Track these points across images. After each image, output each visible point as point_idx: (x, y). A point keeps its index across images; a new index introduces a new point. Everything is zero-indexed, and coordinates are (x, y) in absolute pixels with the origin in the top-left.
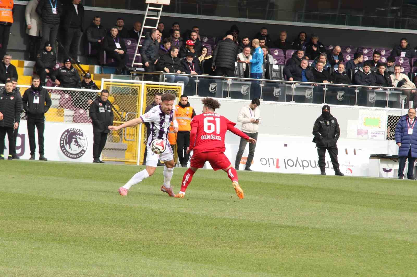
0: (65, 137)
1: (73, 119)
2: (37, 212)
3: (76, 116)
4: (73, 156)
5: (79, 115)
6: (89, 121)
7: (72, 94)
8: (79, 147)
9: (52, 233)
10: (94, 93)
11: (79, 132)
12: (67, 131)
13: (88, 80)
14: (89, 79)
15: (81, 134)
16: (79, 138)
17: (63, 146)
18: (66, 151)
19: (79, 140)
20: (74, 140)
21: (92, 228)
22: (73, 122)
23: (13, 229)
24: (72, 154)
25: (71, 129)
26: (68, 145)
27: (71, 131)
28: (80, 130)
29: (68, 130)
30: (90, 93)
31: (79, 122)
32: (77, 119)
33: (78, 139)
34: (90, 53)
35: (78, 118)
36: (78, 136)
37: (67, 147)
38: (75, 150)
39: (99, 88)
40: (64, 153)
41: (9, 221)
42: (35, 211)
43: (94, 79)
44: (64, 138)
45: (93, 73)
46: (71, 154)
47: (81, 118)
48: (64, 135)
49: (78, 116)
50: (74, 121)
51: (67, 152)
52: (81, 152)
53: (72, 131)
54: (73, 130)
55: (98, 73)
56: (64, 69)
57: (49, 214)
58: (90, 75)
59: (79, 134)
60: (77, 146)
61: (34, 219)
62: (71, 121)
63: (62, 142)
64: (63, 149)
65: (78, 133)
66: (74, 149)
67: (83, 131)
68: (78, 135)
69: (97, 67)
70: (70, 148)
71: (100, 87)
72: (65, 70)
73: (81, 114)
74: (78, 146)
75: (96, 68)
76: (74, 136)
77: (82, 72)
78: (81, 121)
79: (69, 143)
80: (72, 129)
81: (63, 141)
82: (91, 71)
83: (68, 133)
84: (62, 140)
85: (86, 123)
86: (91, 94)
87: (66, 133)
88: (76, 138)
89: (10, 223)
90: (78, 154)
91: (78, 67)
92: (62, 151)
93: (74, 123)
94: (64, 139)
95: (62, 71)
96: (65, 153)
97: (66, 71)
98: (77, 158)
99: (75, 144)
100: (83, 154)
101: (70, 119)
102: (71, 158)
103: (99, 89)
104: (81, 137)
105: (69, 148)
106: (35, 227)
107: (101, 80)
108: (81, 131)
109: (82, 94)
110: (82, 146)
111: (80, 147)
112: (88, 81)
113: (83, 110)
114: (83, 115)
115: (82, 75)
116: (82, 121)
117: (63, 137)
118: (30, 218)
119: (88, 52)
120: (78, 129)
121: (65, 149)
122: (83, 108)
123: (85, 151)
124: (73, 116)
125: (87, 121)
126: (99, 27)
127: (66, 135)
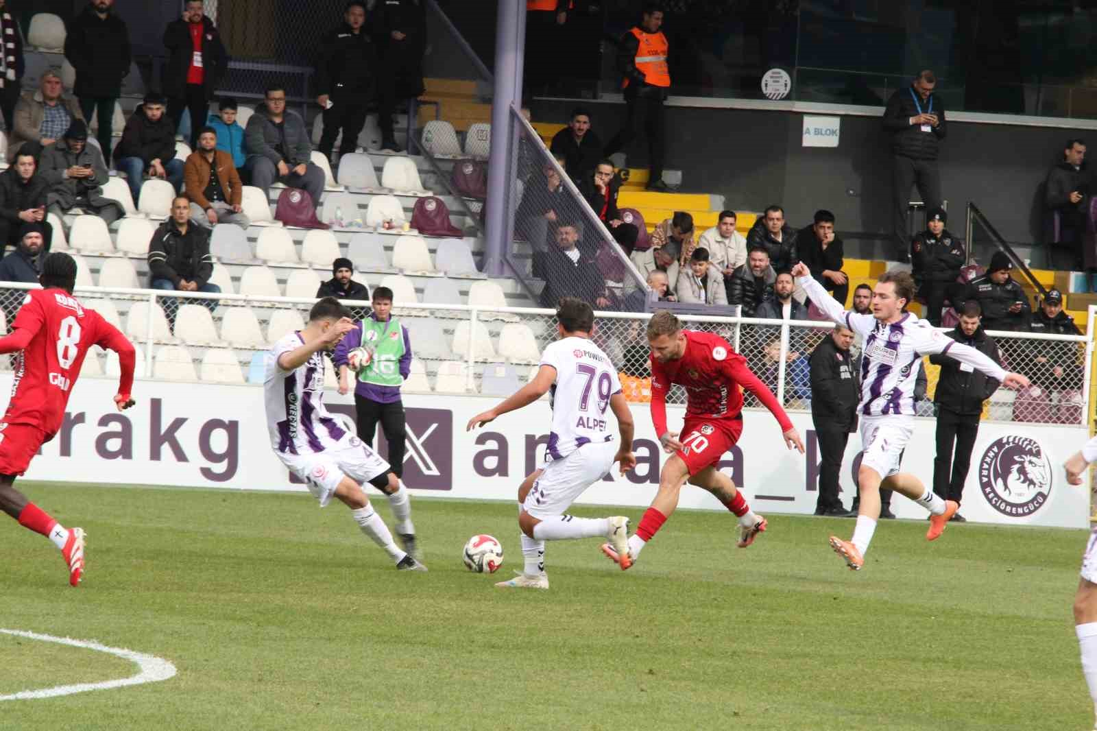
0: (992, 459)
1: (1014, 412)
2: (930, 647)
3: (1021, 404)
4: (1014, 509)
5: (1030, 401)
6: (1055, 418)
7: (1011, 346)
8: (1029, 485)
9: (971, 696)
10: (1070, 342)
11: (1029, 447)
12: (999, 443)
13: (1053, 309)
14: (1056, 305)
15: (1034, 450)
16: (1030, 462)
17: (989, 484)
18: (996, 495)
19: (1028, 468)
20: (1016, 467)
21: (1075, 688)
22: (1013, 420)
23: (873, 685)
24: (1012, 505)
25: (1008, 438)
26: (1000, 481)
27: (1008, 443)
28: (1031, 441)
29: (1001, 440)
30: (1058, 342)
31: (1037, 421)
32: (1025, 413)
33: (1026, 464)
34: (1056, 240)
35: (1028, 408)
36: (1028, 458)
37: (999, 486)
38: (1020, 495)
39: (1082, 331)
40: (990, 501)
41: (860, 666)
42: (925, 644)
43: (1067, 308)
44: (991, 462)
45: (1066, 290)
46: (1008, 504)
47: (1034, 409)
48: (991, 454)
49: (1025, 405)
50: (1017, 417)
51: (999, 498)
52: (1035, 499)
53: (1011, 445)
54: (1013, 442)
55: (1079, 292)
56: (985, 282)
57: (961, 651)
58: (1060, 297)
59: (1030, 453)
60: (1024, 482)
61: (924, 662)
62: (1008, 417)
63: (985, 473)
64: (988, 490)
65: (1027, 449)
66: (1016, 491)
67: (1039, 443)
68: (1026, 455)
69: (1077, 276)
70: (1006, 487)
71: (1085, 327)
72: (989, 285)
73: (1034, 399)
74: (1028, 482)
75: (1074, 279)
76: (1016, 458)
77: (1037, 290)
78: (1034, 417)
79: (1004, 474)
80: (1011, 440)
81: (989, 470)
82: (1062, 286)
83: (1000, 450)
84: (986, 466)
85: (1047, 422)
86: (1061, 345)
87: (995, 449)
88: (1022, 463)
89: (863, 670)
90: (1026, 504)
91: (1027, 277)
92: (986, 495)
93: (1016, 422)
94: (990, 465)
95: (980, 286)
96: (994, 502)
97: (990, 289)
98: (1024, 514)
99: (1019, 479)
100: (1041, 504)
101: (1004, 412)
102: (1010, 514)
103: (1080, 334)
104: (1034, 459)
105: (1003, 488)
106: (929, 683)
107: (1086, 309)
108: (1035, 443)
109: (1036, 347)
110: (1038, 484)
111: (1032, 486)
112: (1053, 311)
113: (1040, 387)
114: (1039, 402)
115: (1036, 298)
116: (1038, 417)
117: (988, 460)
118: (913, 660)
119: (1054, 237)
120: (1026, 439)
121: (993, 491)
122: (1039, 382)
123: (1045, 497)
124: (1014, 404)
125: (1050, 418)
126: (1078, 168)
127: (996, 455)
